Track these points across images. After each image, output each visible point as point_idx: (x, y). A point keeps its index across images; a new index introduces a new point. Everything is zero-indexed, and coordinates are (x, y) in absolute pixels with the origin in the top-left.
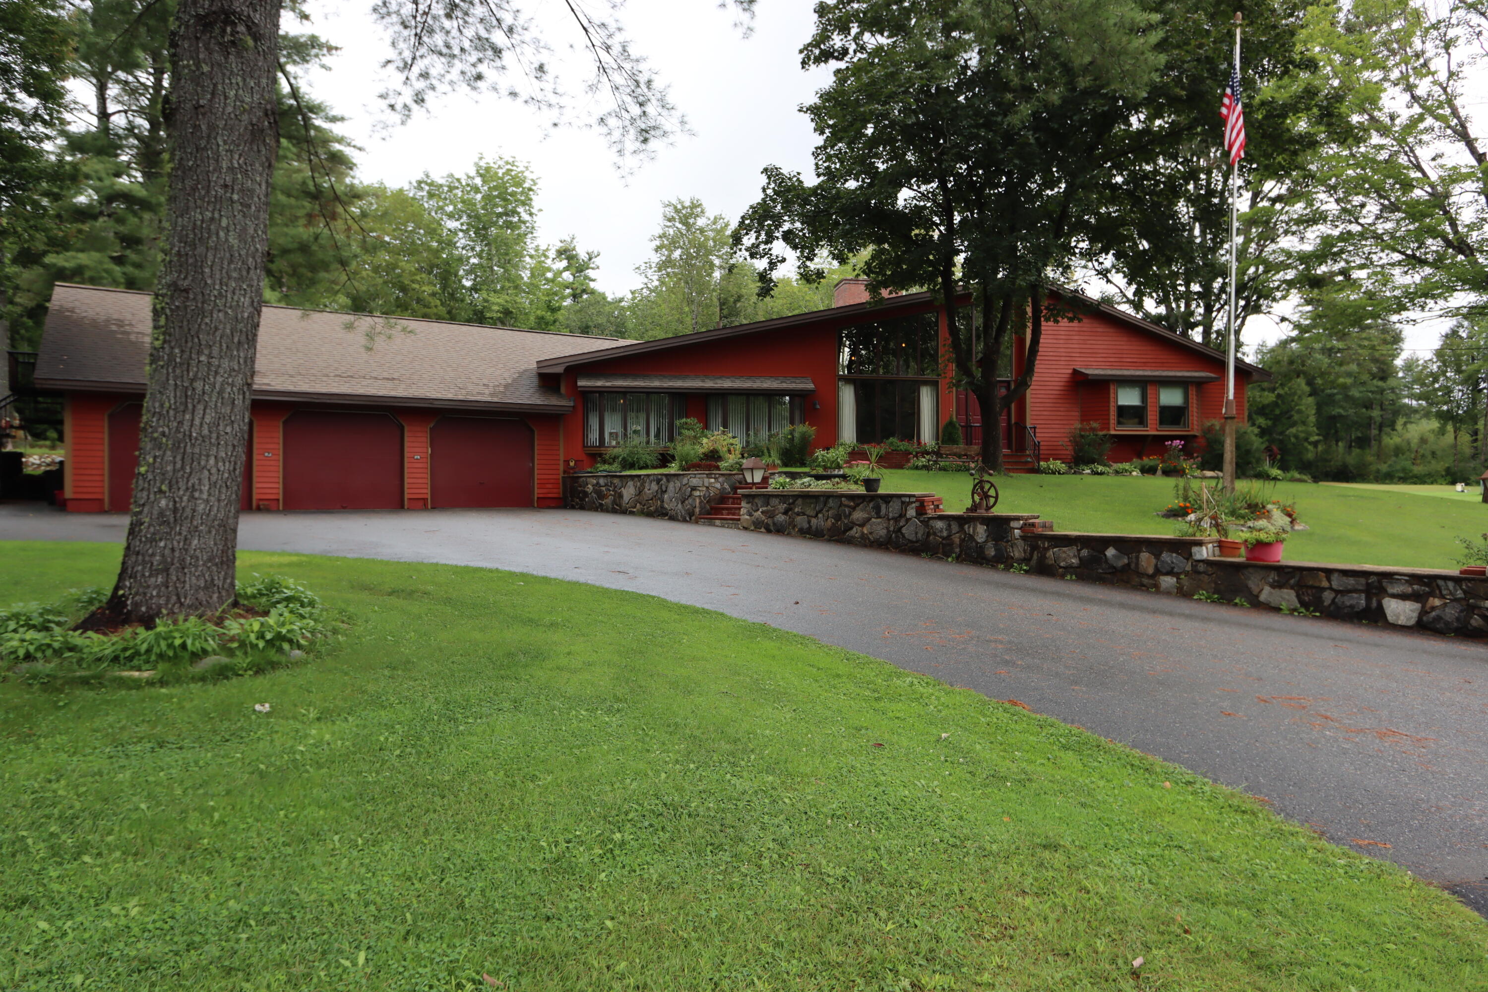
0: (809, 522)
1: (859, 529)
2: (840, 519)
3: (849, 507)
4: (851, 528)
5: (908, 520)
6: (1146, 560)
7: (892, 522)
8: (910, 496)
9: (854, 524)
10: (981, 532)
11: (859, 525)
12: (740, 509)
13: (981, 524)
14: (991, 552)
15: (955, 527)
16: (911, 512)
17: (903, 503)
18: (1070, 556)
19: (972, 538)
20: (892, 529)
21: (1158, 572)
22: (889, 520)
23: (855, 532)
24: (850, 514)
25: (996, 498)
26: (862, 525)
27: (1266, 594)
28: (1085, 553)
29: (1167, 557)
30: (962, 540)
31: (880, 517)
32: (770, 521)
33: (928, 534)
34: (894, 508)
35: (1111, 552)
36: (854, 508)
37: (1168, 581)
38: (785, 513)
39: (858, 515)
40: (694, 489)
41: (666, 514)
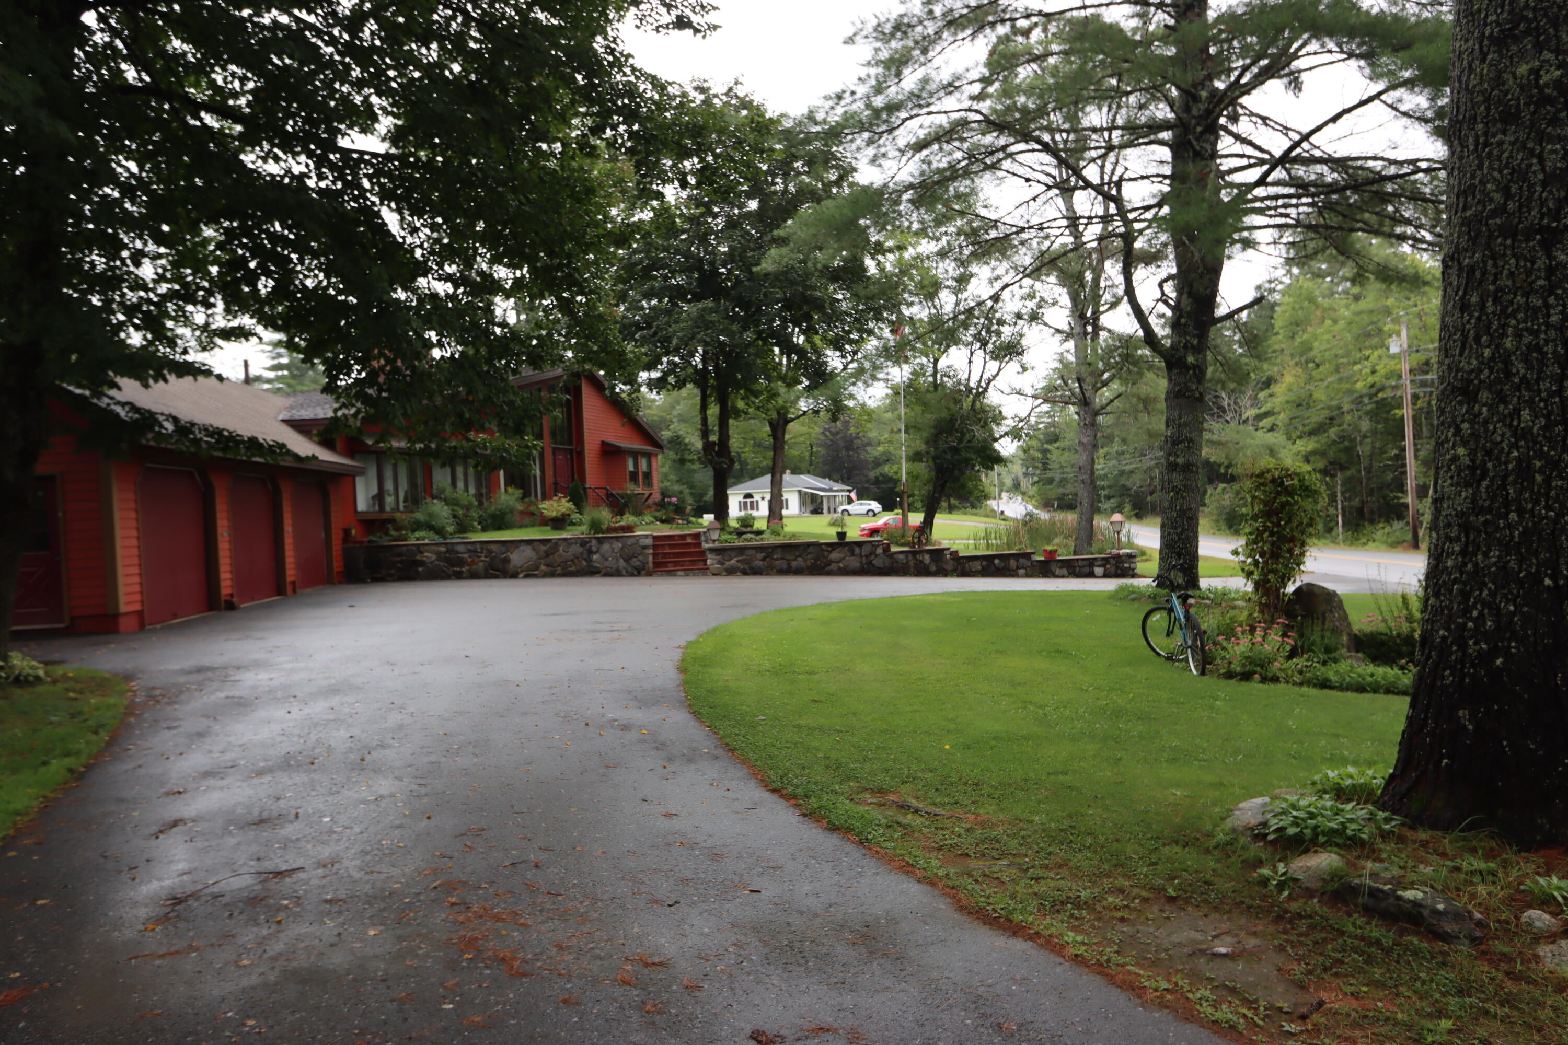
0: (789, 564)
1: (836, 565)
2: (819, 559)
3: (826, 551)
4: (830, 565)
5: (876, 556)
6: (1013, 563)
7: (864, 558)
8: (878, 541)
9: (832, 562)
10: (927, 558)
11: (836, 562)
12: (706, 560)
13: (927, 554)
14: (933, 568)
15: (910, 557)
16: (880, 551)
17: (873, 546)
18: (977, 566)
19: (921, 562)
20: (864, 562)
21: (1018, 568)
22: (861, 556)
23: (833, 567)
24: (827, 556)
26: (838, 562)
27: (1058, 572)
28: (984, 563)
29: (1022, 561)
30: (915, 564)
31: (854, 556)
32: (746, 567)
33: (892, 563)
34: (865, 550)
35: (997, 561)
36: (831, 552)
37: (1022, 571)
38: (763, 559)
39: (834, 555)
40: (645, 547)
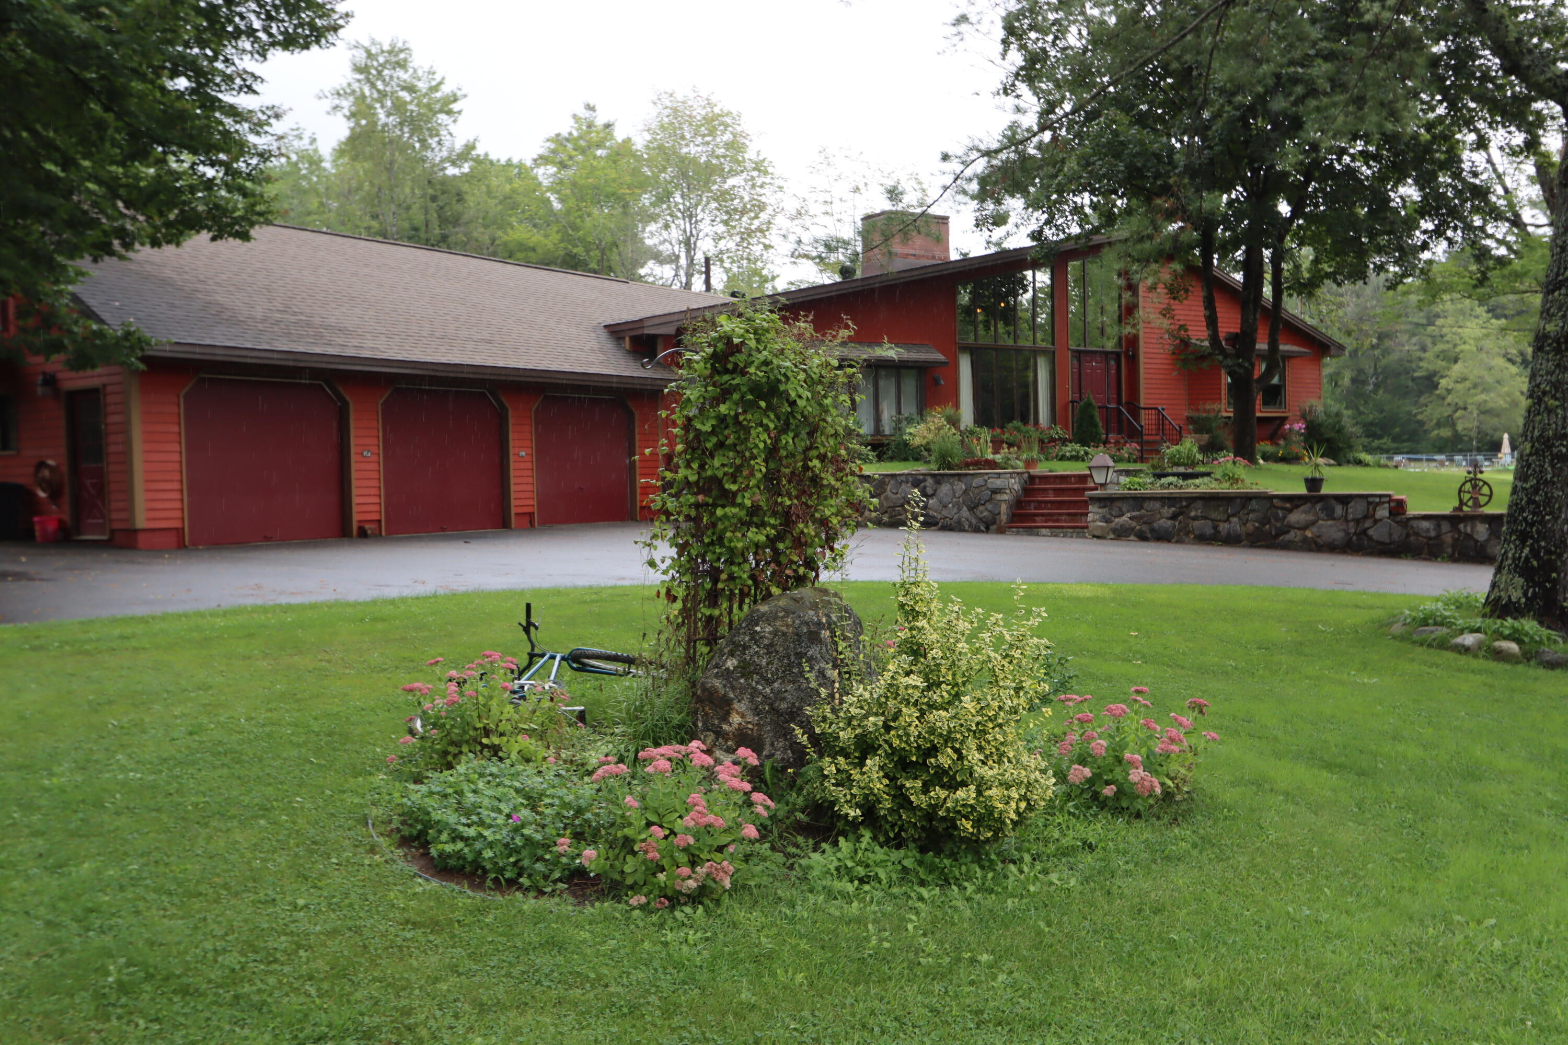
0: (1215, 528)
1: (1299, 532)
2: (1269, 522)
3: (1283, 508)
4: (1287, 532)
5: (1376, 522)
7: (1351, 524)
8: (1381, 496)
9: (1290, 527)
10: (1480, 531)
11: (1299, 529)
12: (1087, 514)
13: (1481, 522)
15: (1446, 526)
16: (1382, 513)
17: (1369, 503)
19: (1470, 536)
20: (1352, 531)
22: (1347, 521)
23: (1293, 535)
24: (1285, 517)
25: (1491, 496)
26: (1305, 528)
30: (1456, 540)
31: (1334, 519)
32: (1145, 528)
33: (1408, 535)
34: (1357, 509)
36: (1290, 511)
38: (1174, 517)
39: (1296, 517)
40: (996, 491)
41: (936, 524)
